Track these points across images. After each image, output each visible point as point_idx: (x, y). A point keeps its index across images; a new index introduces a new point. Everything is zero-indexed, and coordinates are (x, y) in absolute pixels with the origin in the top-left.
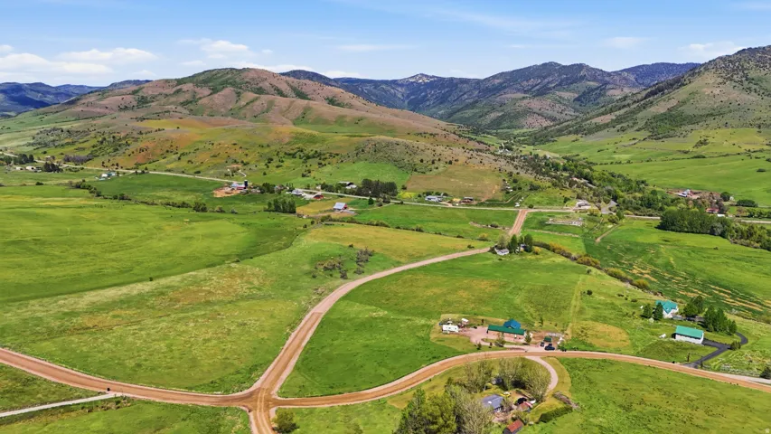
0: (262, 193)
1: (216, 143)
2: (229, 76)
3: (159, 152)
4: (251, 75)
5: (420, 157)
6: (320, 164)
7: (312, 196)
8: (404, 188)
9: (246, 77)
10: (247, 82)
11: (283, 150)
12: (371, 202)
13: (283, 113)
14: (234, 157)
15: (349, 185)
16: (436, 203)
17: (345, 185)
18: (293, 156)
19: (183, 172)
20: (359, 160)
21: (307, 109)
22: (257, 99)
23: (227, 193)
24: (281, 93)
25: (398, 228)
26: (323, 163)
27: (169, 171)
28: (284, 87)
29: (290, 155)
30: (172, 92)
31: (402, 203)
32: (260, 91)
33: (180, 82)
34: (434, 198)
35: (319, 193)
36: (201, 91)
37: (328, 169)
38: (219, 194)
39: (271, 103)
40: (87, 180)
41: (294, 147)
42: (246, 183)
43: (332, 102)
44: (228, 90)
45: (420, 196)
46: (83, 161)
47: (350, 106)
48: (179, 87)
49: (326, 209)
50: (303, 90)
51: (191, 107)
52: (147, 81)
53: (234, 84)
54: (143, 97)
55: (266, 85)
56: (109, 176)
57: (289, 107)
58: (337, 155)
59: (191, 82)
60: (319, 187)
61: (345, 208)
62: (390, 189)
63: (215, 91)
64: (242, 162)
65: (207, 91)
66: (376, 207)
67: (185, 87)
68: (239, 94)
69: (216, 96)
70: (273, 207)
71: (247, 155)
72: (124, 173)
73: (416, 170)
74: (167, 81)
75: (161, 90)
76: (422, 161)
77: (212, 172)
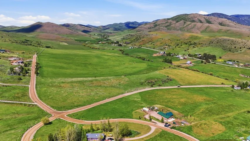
0: (167, 56)
1: (164, 39)
2: (184, 17)
3: (147, 41)
4: (192, 16)
5: (235, 46)
6: (194, 47)
7: (182, 58)
8: (220, 58)
9: (189, 17)
10: (189, 18)
11: (184, 42)
12: (202, 62)
13: (198, 29)
14: (167, 44)
15: (199, 55)
16: (231, 65)
17: (197, 55)
18: (186, 44)
19: (150, 48)
20: (210, 46)
21: (208, 27)
22: (190, 24)
23: (157, 55)
24: (201, 22)
25: (203, 73)
26: (195, 46)
27: (147, 47)
28: (203, 19)
29: (185, 43)
30: (165, 23)
31: (215, 63)
32: (194, 21)
33: (168, 19)
34: (230, 63)
35: (186, 57)
36: (173, 22)
37: (196, 49)
38: (155, 55)
39: (195, 25)
40: (125, 49)
41: (188, 41)
42: (164, 52)
43: (221, 24)
44: (182, 22)
45: (225, 61)
46: (128, 44)
47: (228, 26)
48: (167, 21)
49: (184, 63)
50: (210, 20)
51: (168, 27)
52: (158, 20)
53: (184, 20)
54: (156, 25)
55: (196, 19)
56: (131, 48)
57: (201, 26)
58: (202, 44)
59: (171, 19)
60: (187, 55)
61: (191, 63)
62: (214, 58)
63: (177, 22)
64: (169, 45)
65: (175, 22)
66: (203, 64)
67: (169, 21)
68: (185, 23)
69: (177, 23)
70: (165, 61)
71: (171, 43)
72: (135, 47)
73: (230, 51)
74: (164, 19)
75: (162, 22)
76: (235, 47)
77: (157, 48)
